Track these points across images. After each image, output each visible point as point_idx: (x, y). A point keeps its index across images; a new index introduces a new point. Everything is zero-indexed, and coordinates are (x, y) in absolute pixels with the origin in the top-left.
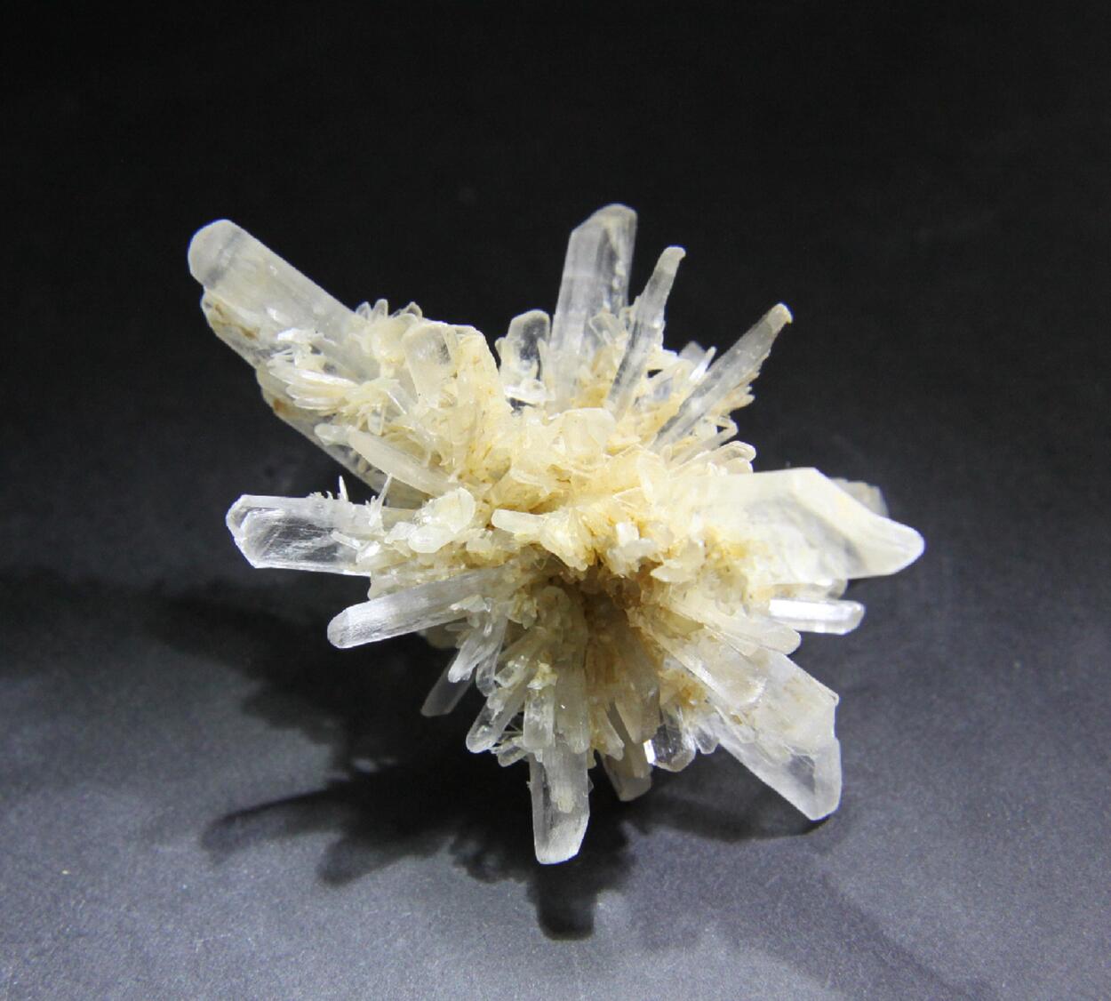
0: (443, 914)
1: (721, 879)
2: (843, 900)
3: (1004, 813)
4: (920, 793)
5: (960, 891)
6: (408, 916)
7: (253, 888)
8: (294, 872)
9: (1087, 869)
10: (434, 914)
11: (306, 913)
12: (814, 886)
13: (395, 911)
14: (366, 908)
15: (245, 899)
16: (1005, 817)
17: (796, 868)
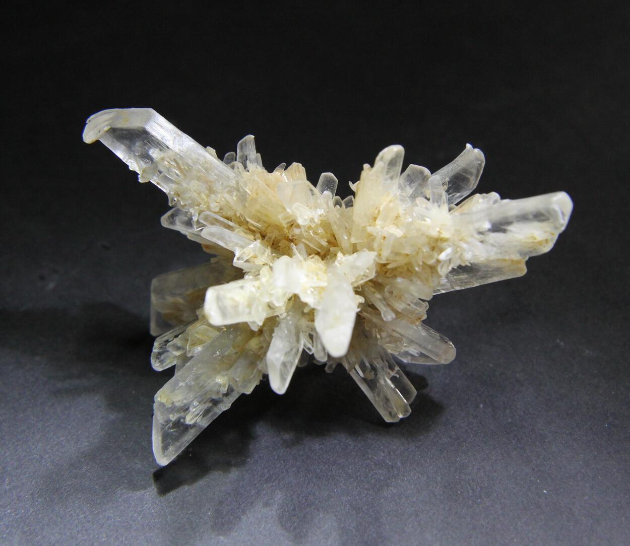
0: (125, 540)
1: (295, 525)
2: (368, 539)
3: (468, 492)
4: (418, 478)
5: (439, 535)
6: (105, 541)
7: (12, 521)
8: (38, 512)
9: (517, 525)
10: (121, 540)
11: (44, 537)
12: (351, 530)
13: (98, 537)
14: (80, 535)
15: (7, 527)
16: (469, 493)
17: (341, 520)
